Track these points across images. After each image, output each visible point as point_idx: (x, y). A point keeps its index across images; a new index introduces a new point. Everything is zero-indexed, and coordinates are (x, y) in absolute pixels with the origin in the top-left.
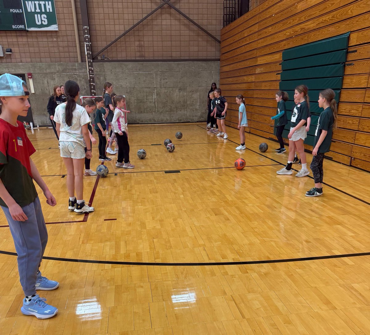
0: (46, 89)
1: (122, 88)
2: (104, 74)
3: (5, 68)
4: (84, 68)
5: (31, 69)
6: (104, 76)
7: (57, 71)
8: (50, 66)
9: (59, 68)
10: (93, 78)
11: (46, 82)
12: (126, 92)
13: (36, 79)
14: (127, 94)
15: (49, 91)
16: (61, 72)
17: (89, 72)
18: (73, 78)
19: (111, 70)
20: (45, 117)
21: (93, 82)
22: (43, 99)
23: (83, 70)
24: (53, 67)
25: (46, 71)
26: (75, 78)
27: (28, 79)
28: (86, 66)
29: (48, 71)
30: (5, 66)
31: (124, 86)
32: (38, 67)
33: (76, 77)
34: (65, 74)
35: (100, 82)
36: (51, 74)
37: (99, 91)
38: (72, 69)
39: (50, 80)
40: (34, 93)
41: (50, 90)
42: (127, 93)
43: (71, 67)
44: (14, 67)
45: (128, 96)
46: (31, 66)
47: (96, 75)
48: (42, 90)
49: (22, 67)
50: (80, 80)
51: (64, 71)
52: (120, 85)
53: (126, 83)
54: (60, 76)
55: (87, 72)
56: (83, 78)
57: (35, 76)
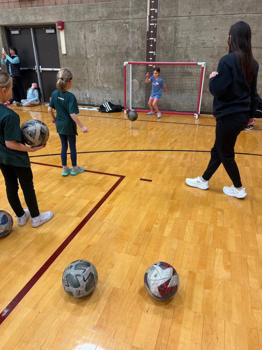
0: (82, 48)
1: (204, 47)
2: (176, 20)
3: (32, 14)
4: (143, 10)
5: (64, 15)
6: (175, 24)
7: (100, 17)
8: (90, 9)
9: (102, 12)
10: (154, 29)
11: (83, 37)
12: (210, 55)
13: (70, 30)
14: (212, 59)
15: (85, 51)
16: (105, 19)
17: (150, 17)
18: (122, 28)
19: (190, 13)
20: (78, 92)
21: (154, 36)
22: (77, 64)
23: (140, 15)
24: (94, 10)
25: (84, 18)
26: (125, 28)
27: (59, 32)
28: (146, 5)
29: (87, 17)
30: (31, 12)
31: (209, 44)
32: (73, 12)
33: (128, 27)
34: (111, 21)
35: (165, 36)
36: (90, 22)
37: (161, 53)
38: (123, 13)
39: (88, 32)
40: (65, 55)
41: (87, 49)
42: (212, 57)
43: (121, 9)
44: (42, 13)
45: (213, 63)
46: (63, 10)
47: (161, 22)
48: (76, 48)
49: (52, 12)
50: (132, 32)
51: (109, 17)
52: (202, 42)
53: (214, 38)
54: (104, 25)
55: (146, 18)
56: (138, 29)
57: (68, 26)
